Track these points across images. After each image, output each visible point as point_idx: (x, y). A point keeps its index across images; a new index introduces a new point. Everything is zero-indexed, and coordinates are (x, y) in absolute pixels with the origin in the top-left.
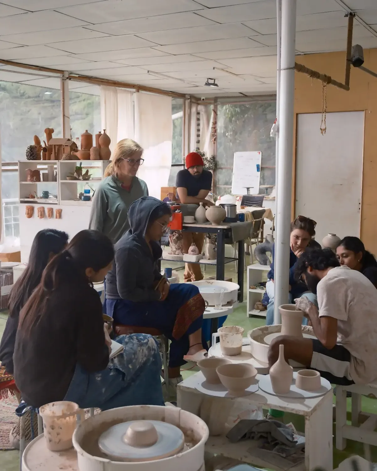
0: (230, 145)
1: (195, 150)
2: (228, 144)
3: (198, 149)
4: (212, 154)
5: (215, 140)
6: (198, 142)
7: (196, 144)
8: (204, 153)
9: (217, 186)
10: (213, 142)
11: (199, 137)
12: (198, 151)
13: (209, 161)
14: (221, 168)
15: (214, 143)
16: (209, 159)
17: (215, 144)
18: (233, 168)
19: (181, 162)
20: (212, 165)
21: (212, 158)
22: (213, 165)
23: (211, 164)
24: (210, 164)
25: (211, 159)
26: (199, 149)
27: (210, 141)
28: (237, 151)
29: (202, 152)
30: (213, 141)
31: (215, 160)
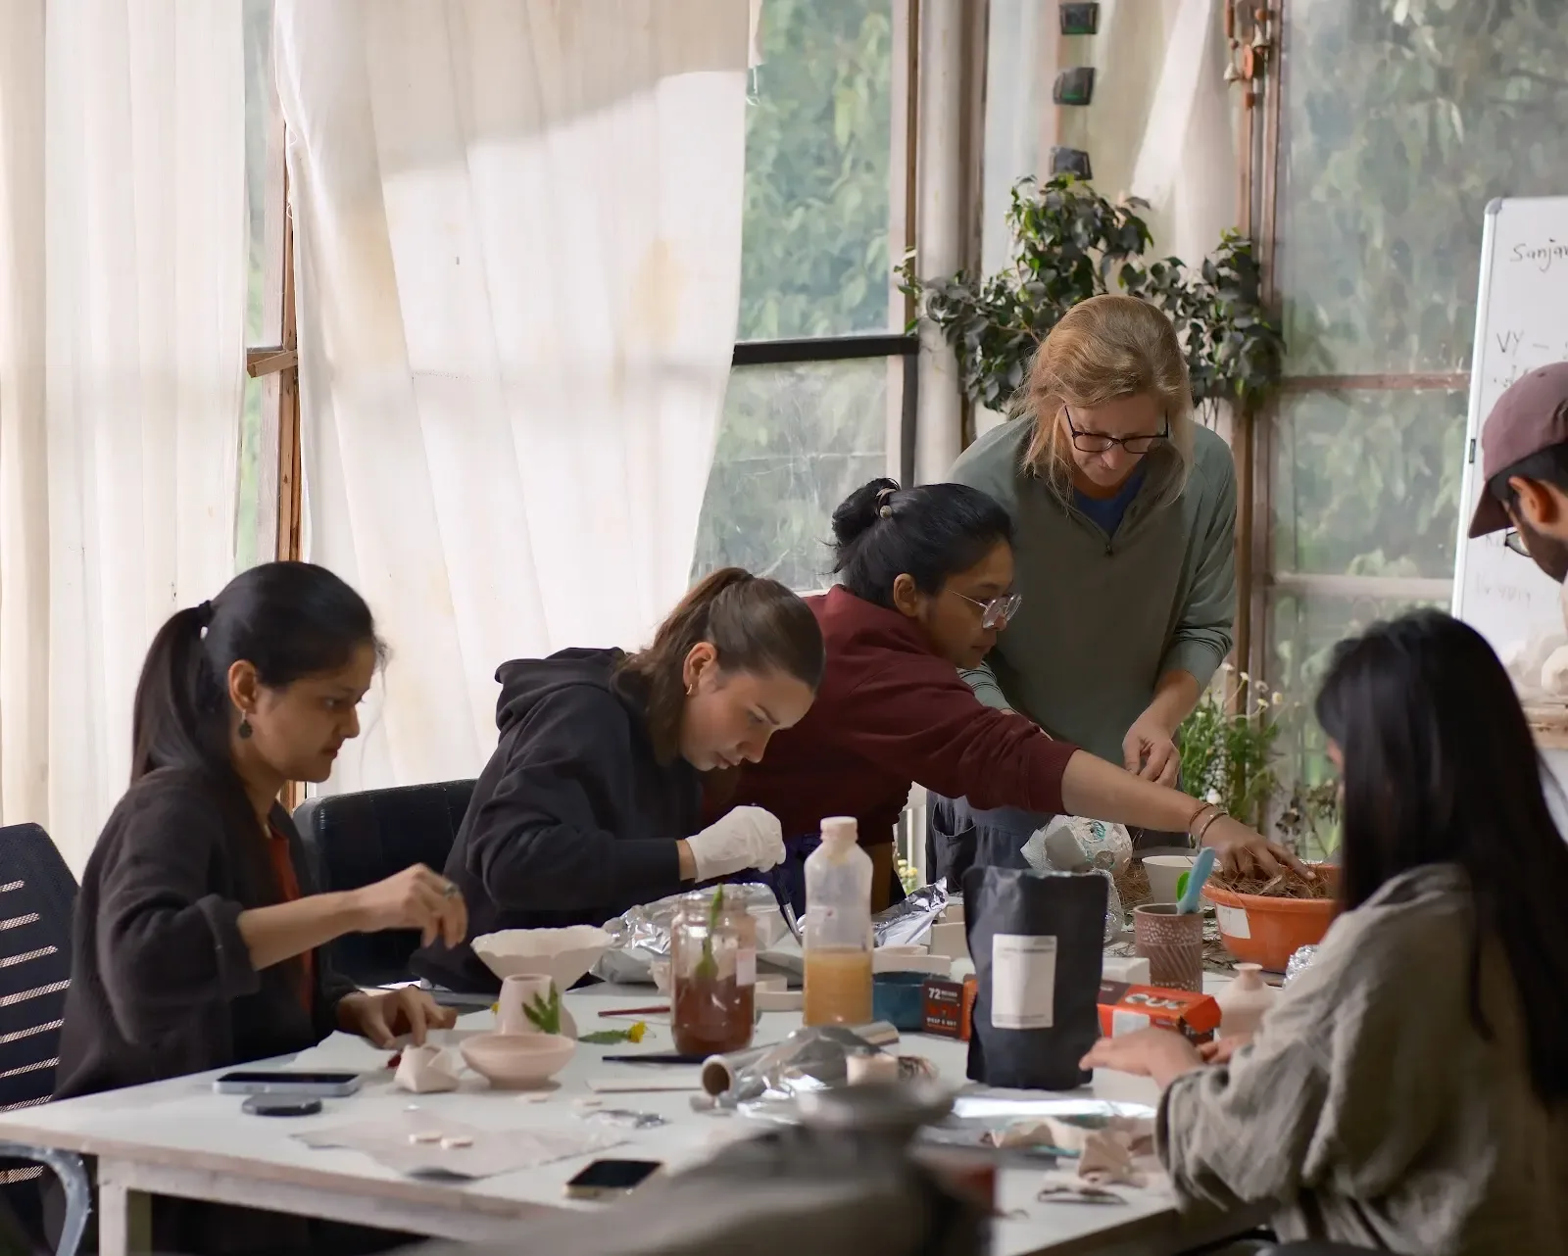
0: (1444, 134)
1: (1045, 177)
2: (1419, 111)
3: (1078, 164)
4: (1234, 221)
5: (1259, 70)
6: (1077, 90)
7: (1051, 110)
8: (1139, 212)
9: (1283, 575)
10: (1238, 94)
11: (1092, 30)
12: (1075, 187)
13: (1196, 306)
14: (1334, 385)
15: (1254, 101)
16: (1190, 277)
17: (1268, 113)
18: (1464, 382)
19: (879, 318)
20: (1222, 351)
21: (1224, 272)
22: (1234, 354)
23: (1217, 337)
24: (1206, 337)
25: (1220, 282)
26: (1085, 174)
27: (1214, 81)
28: (1507, 195)
29: (1118, 200)
30: (1239, 77)
31: (1261, 291)
